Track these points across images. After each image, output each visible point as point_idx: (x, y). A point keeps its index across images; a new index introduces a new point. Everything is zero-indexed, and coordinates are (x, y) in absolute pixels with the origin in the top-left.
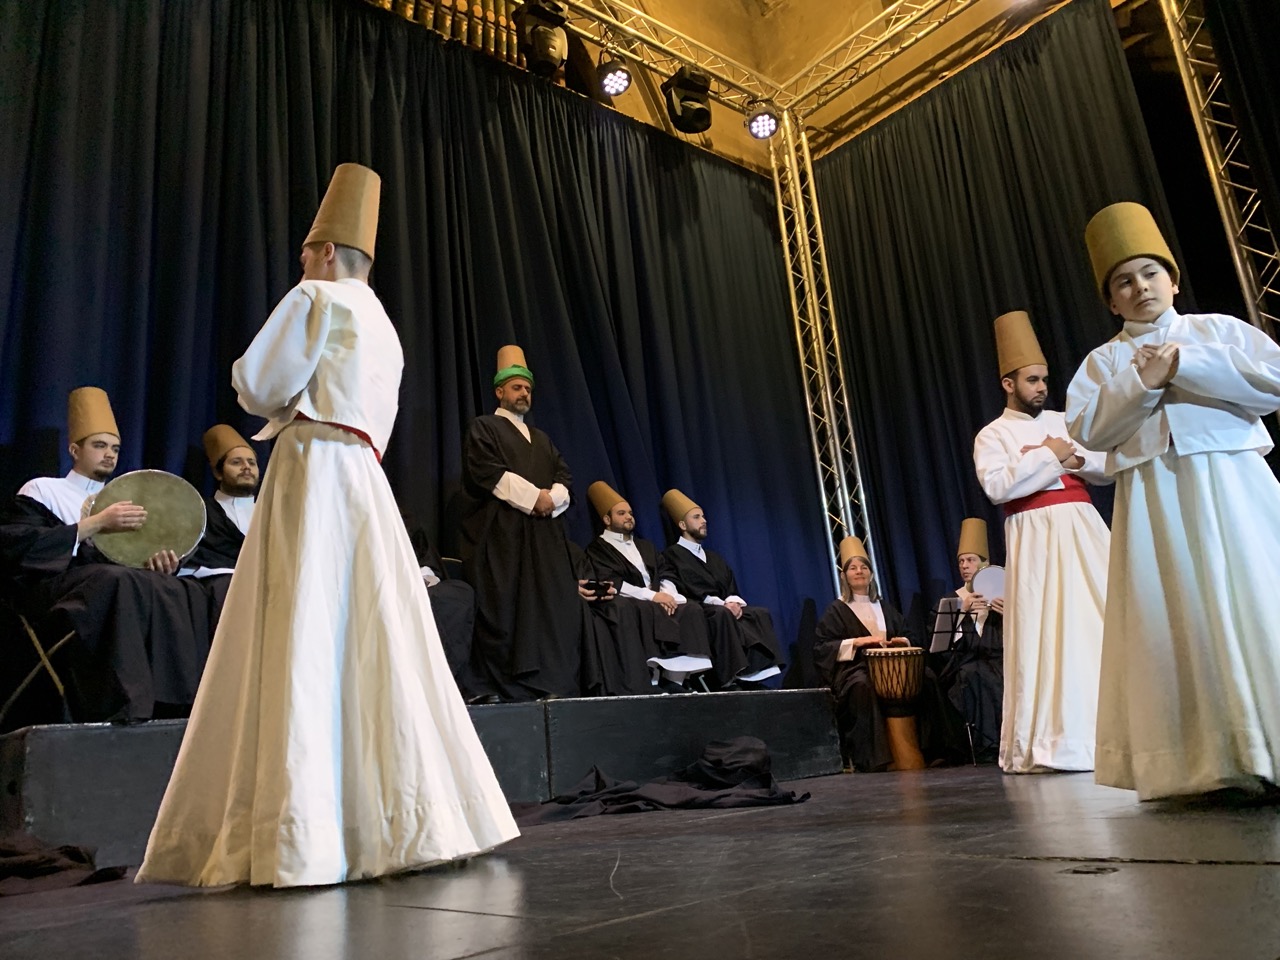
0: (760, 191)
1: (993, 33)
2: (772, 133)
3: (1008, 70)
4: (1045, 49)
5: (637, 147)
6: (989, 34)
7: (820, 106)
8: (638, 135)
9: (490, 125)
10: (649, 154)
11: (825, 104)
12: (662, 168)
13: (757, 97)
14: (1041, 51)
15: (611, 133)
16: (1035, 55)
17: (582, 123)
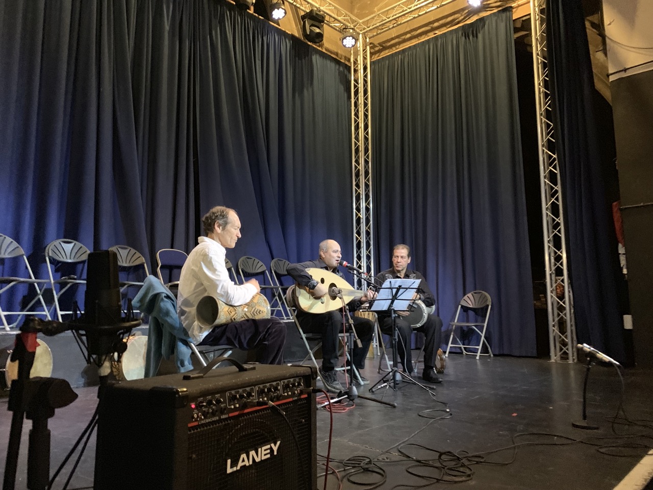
0: (344, 73)
1: (462, 16)
2: (353, 46)
3: (464, 37)
4: (481, 32)
5: (286, 46)
6: (460, 15)
7: (377, 34)
8: (287, 41)
9: (214, 32)
10: (292, 51)
11: (380, 33)
12: (297, 58)
13: (348, 26)
14: (479, 33)
15: (273, 39)
16: (477, 34)
17: (259, 32)
